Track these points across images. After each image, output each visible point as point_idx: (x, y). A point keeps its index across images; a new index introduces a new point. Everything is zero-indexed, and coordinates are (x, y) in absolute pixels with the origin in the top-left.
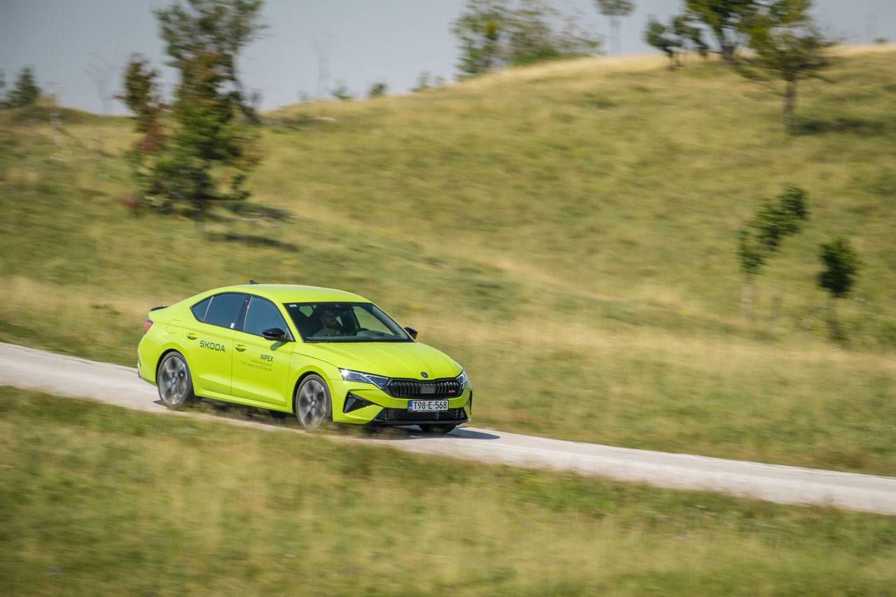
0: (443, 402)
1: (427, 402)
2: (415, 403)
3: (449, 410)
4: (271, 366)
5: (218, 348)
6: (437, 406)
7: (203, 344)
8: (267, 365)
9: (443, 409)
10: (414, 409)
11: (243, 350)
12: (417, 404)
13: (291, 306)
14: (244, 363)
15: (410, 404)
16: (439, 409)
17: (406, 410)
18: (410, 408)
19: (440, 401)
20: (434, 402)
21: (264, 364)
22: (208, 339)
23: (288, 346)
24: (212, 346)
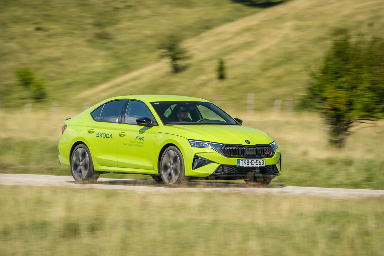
0: (261, 160)
1: (250, 161)
2: (242, 161)
3: (266, 166)
4: (143, 143)
5: (108, 136)
6: (257, 163)
7: (99, 135)
8: (140, 143)
9: (261, 165)
10: (241, 165)
11: (124, 135)
12: (243, 162)
13: (155, 103)
14: (125, 144)
15: (238, 162)
16: (259, 165)
17: (236, 165)
18: (238, 164)
19: (259, 160)
20: (255, 161)
21: (138, 143)
22: (102, 131)
23: (154, 129)
24: (104, 136)
